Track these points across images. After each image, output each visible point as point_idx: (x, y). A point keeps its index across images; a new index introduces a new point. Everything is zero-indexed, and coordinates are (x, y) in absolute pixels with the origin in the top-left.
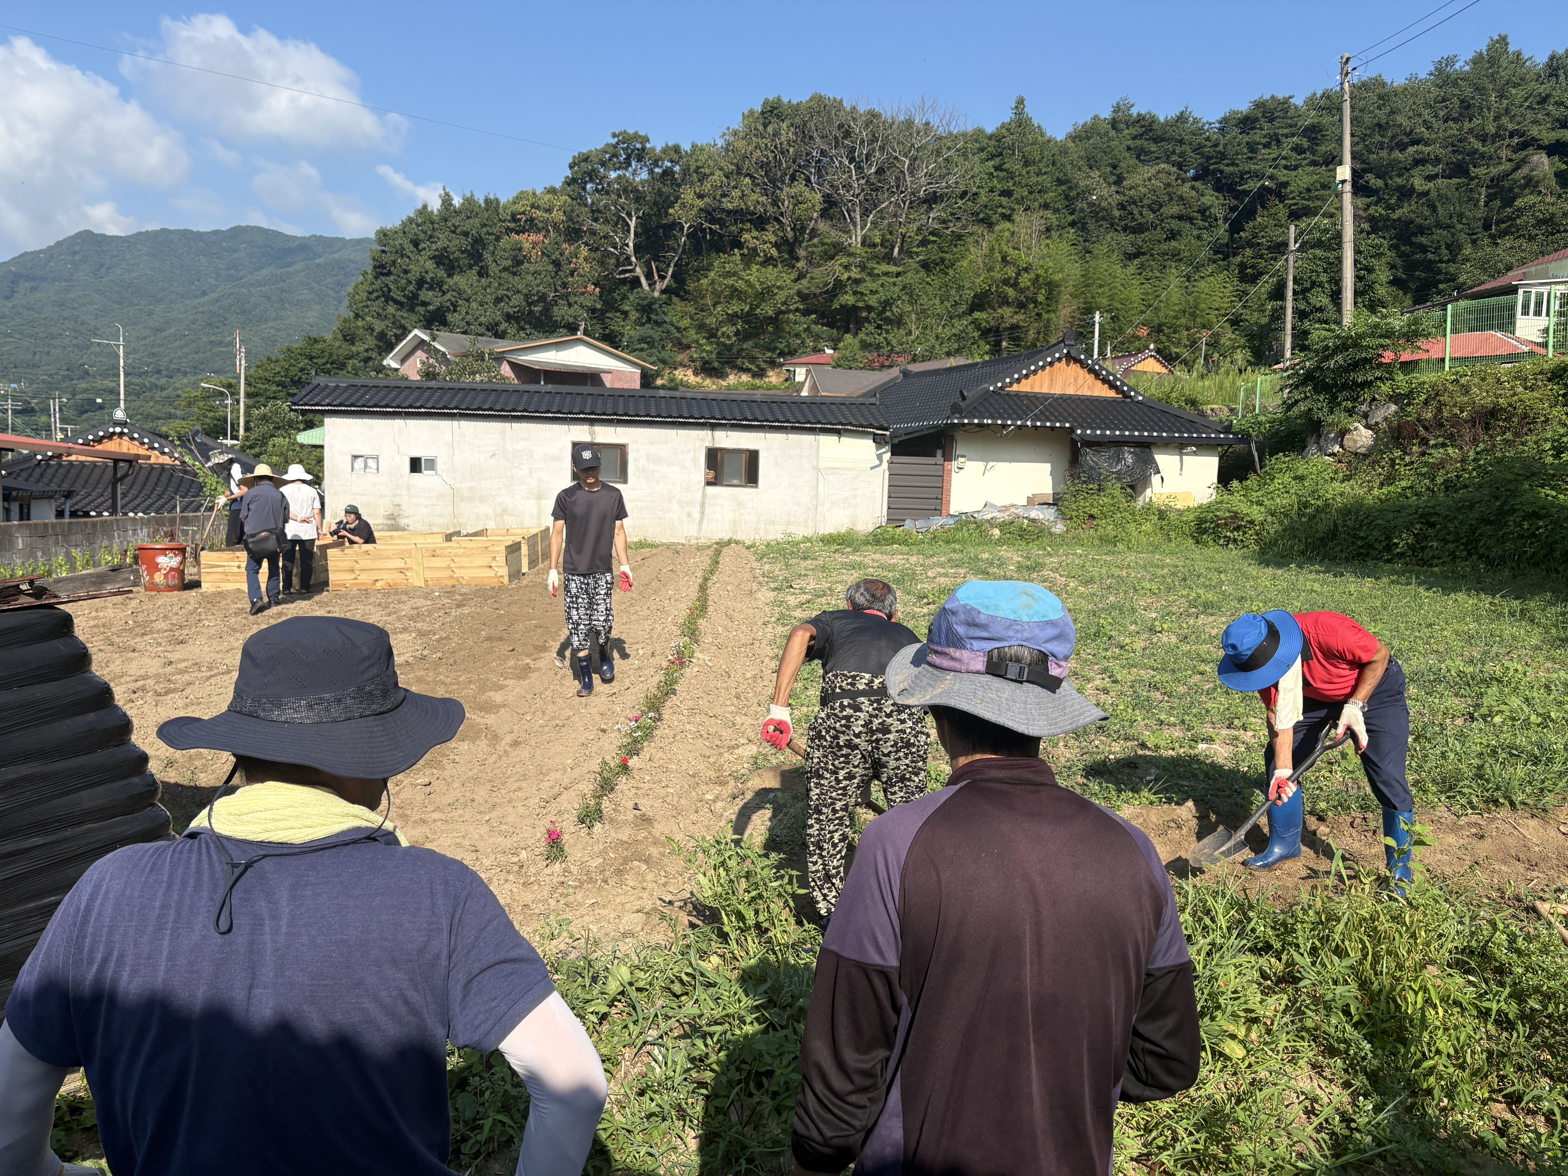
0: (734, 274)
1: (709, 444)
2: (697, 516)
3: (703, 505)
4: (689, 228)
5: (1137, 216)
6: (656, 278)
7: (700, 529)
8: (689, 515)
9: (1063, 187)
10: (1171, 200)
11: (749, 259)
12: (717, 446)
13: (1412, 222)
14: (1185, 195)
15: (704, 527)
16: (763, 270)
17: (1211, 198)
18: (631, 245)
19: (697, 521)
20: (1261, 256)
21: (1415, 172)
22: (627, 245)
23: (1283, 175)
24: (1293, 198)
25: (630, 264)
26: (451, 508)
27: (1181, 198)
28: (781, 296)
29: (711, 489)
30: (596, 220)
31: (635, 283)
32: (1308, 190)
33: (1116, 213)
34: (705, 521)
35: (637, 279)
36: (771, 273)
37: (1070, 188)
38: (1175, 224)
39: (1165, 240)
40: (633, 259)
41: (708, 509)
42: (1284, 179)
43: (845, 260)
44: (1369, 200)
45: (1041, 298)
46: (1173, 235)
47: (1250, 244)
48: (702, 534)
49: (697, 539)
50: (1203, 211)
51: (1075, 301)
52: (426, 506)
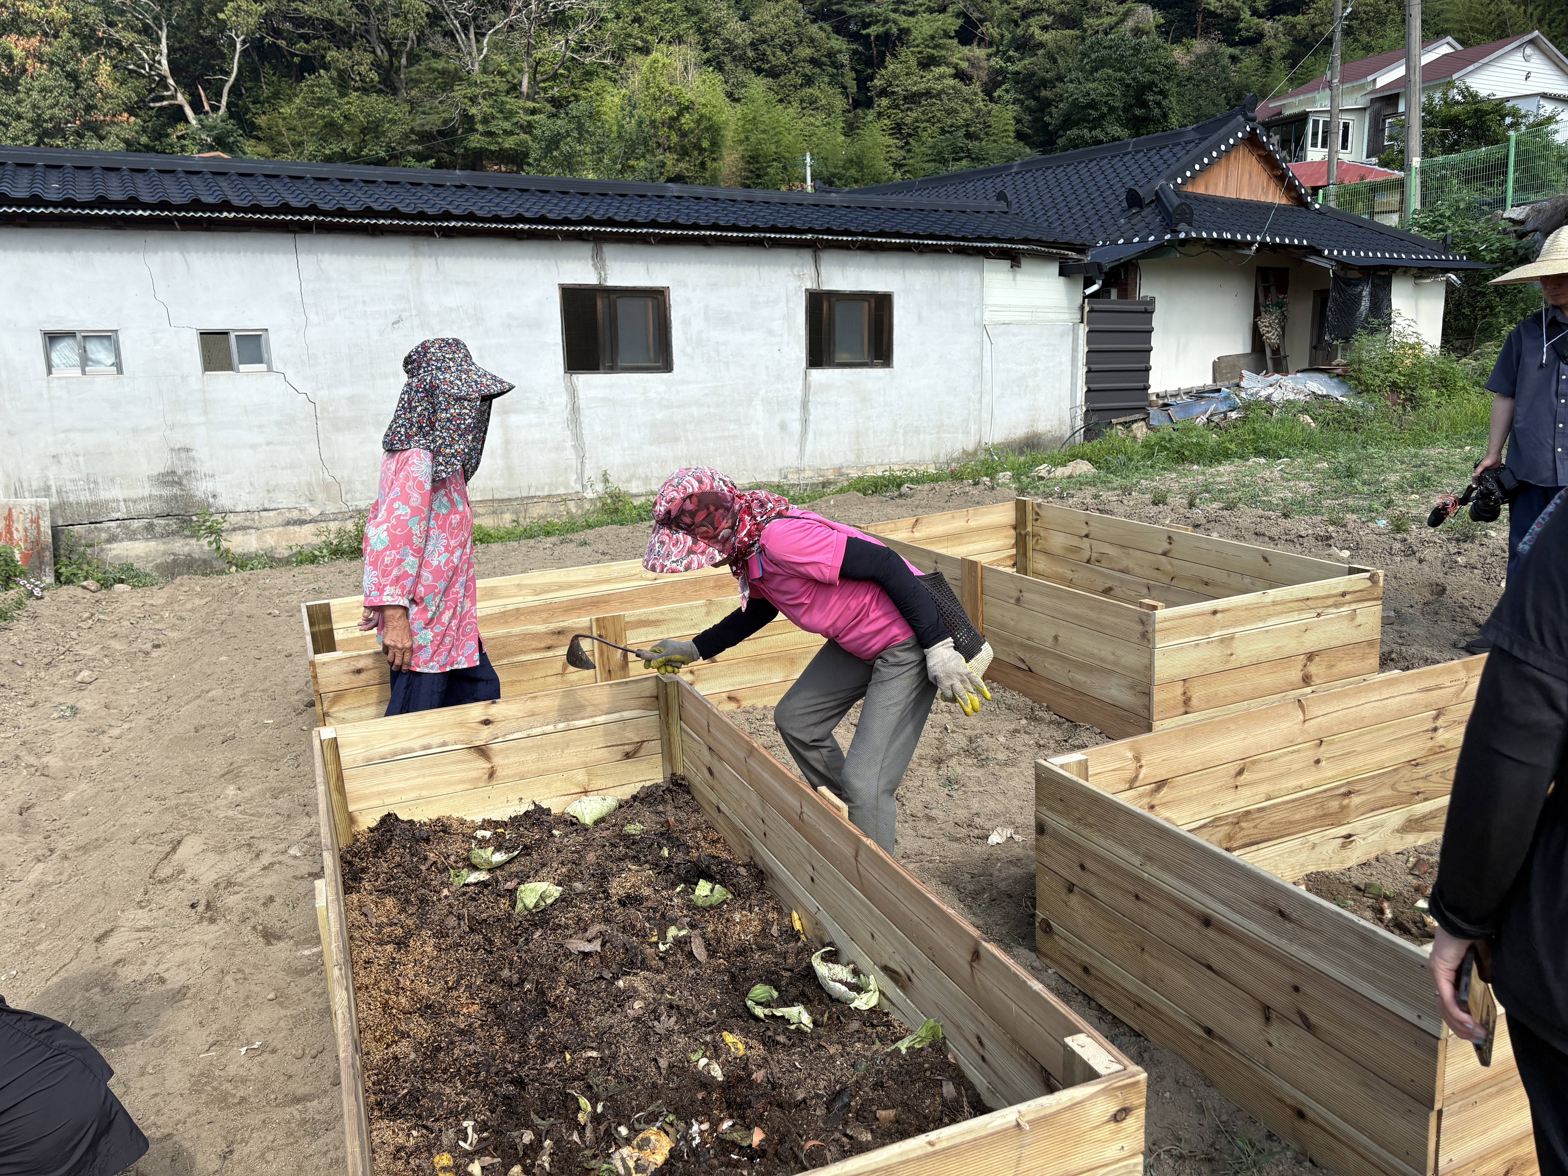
0: (328, 101)
1: (809, 286)
2: (796, 427)
3: (805, 405)
4: (244, 42)
5: (771, 57)
6: (207, 108)
7: (802, 451)
8: (783, 427)
9: (695, 19)
10: (801, 41)
11: (343, 82)
12: (825, 287)
13: (1034, 74)
14: (814, 35)
15: (809, 448)
16: (365, 98)
17: (838, 43)
18: (164, 62)
19: (797, 437)
20: (897, 107)
21: (1032, 20)
22: (159, 62)
23: (904, 22)
24: (918, 46)
25: (167, 88)
26: (313, 448)
27: (812, 40)
28: (394, 133)
29: (818, 375)
30: (111, 24)
31: (177, 115)
32: (932, 37)
33: (750, 54)
34: (810, 435)
35: (180, 107)
36: (377, 103)
37: (704, 20)
38: (808, 69)
39: (801, 85)
40: (171, 81)
41: (814, 413)
42: (905, 25)
43: (469, 92)
44: (990, 51)
45: (705, 144)
46: (809, 81)
47: (883, 93)
48: (806, 461)
49: (799, 471)
50: (831, 54)
51: (740, 148)
52: (254, 447)
